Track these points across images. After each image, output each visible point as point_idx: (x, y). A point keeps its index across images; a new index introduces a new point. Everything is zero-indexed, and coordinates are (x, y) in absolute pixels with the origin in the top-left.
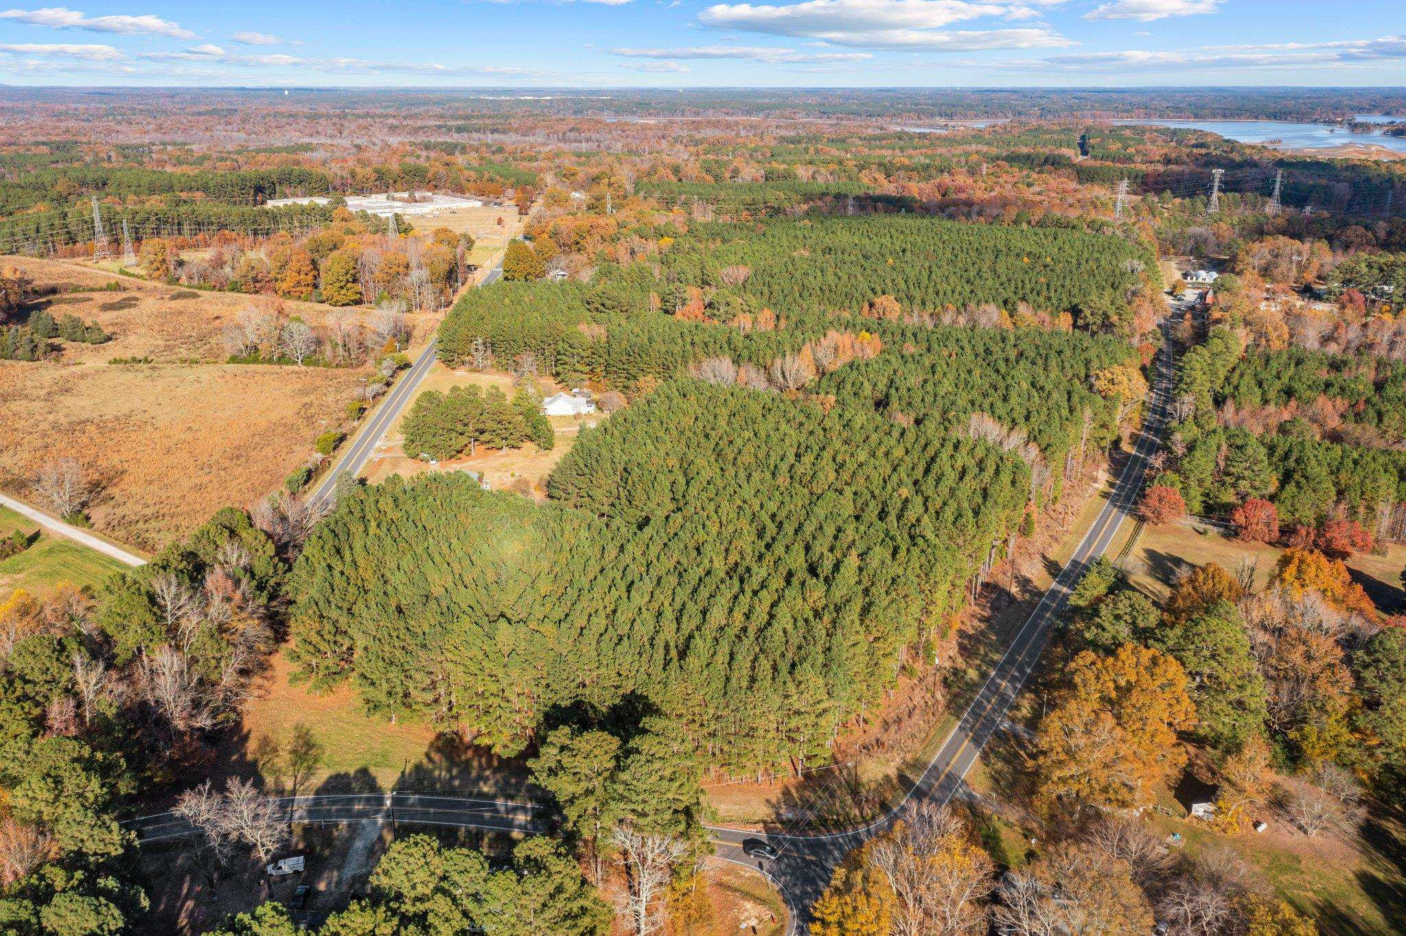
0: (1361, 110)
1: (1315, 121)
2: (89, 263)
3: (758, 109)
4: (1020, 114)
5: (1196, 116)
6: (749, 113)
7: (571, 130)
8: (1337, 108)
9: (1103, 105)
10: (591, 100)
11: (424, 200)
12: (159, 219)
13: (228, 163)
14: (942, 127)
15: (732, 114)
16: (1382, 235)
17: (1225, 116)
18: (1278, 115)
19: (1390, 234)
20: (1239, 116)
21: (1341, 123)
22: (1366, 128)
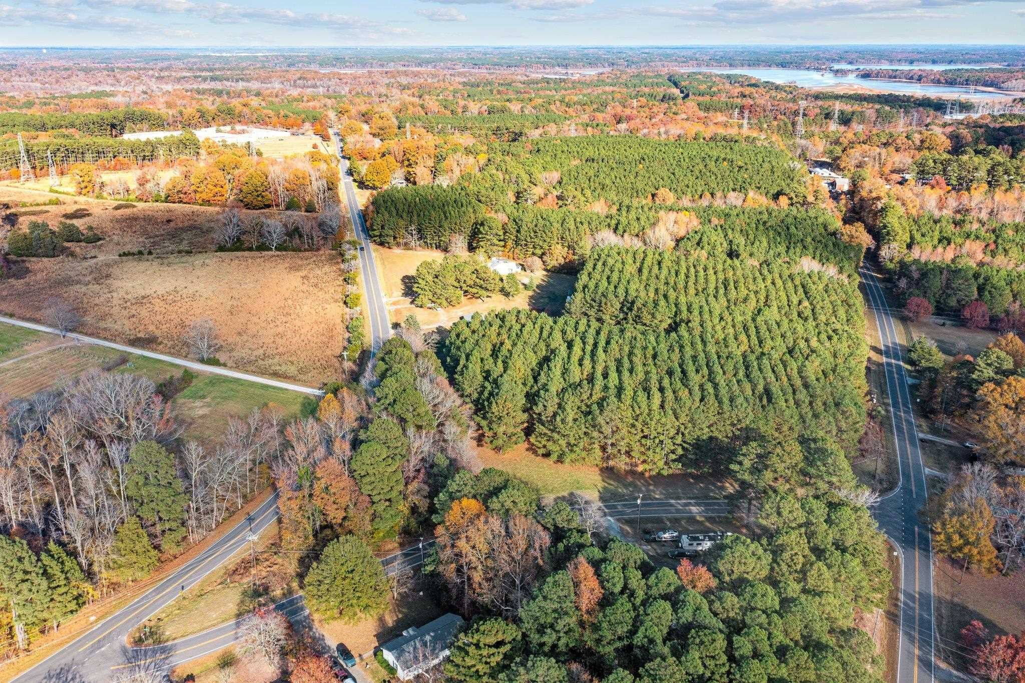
0: (833, 60)
1: (808, 69)
2: (17, 184)
3: (427, 62)
4: (613, 64)
5: (731, 65)
6: (420, 65)
7: (300, 79)
8: (817, 59)
9: (667, 58)
10: (298, 56)
11: (243, 132)
12: (67, 150)
13: (52, 106)
14: (563, 74)
15: (408, 66)
16: (918, 143)
17: (749, 66)
18: (783, 65)
19: (922, 141)
20: (759, 65)
21: (825, 69)
22: (844, 73)
